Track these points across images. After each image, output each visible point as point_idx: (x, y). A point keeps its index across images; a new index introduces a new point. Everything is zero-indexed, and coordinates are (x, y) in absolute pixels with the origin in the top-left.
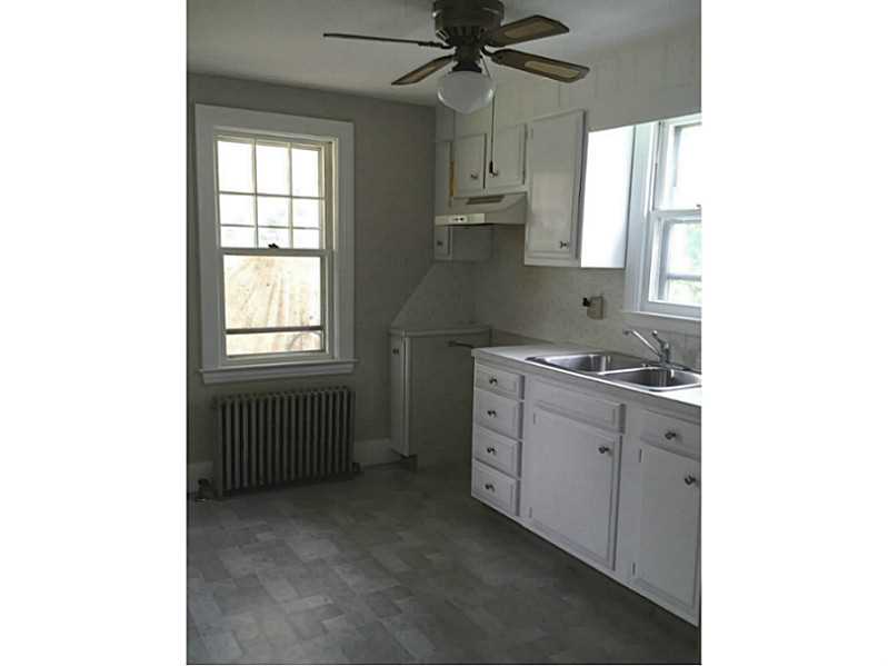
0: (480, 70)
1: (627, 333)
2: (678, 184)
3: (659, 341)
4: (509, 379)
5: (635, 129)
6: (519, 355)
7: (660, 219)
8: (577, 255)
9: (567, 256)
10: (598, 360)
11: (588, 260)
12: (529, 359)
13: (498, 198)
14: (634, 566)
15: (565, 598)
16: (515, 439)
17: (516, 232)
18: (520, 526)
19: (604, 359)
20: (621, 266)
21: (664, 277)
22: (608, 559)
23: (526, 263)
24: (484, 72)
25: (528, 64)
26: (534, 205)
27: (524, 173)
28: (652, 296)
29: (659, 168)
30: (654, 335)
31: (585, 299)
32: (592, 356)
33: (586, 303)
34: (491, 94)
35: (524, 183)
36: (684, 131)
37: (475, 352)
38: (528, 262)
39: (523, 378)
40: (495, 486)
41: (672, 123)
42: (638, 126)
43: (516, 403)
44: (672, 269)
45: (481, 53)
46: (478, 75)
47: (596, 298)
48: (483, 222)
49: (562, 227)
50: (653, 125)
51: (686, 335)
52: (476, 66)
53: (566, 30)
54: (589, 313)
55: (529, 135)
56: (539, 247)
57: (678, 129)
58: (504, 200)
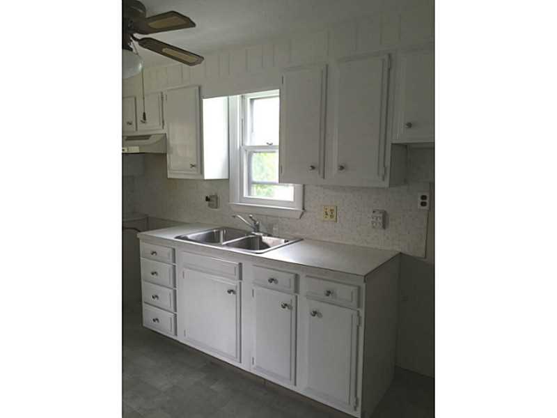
0: (131, 50)
1: (234, 217)
2: (254, 130)
3: (253, 220)
4: (165, 252)
5: (228, 99)
6: (170, 236)
7: (246, 151)
8: (202, 172)
9: (195, 173)
10: (218, 233)
11: (209, 175)
12: (177, 238)
13: (147, 137)
14: (253, 359)
15: (212, 387)
16: (171, 289)
17: (161, 157)
18: (178, 342)
19: (222, 232)
20: (226, 177)
21: (251, 183)
22: (237, 357)
23: (169, 177)
24: (134, 51)
25: (164, 50)
26: (171, 142)
27: (163, 122)
28: (245, 194)
29: (244, 121)
30: (251, 217)
31: (207, 197)
32: (215, 231)
33: (207, 199)
34: (140, 67)
35: (163, 128)
36: (255, 101)
37: (139, 235)
38: (169, 176)
39: (174, 250)
40: (160, 320)
41: (249, 96)
42: (230, 97)
43: (170, 266)
44: (255, 179)
45: (131, 38)
46: (131, 52)
47: (214, 196)
48: (138, 151)
49: (191, 155)
50: (238, 96)
51: (267, 216)
52: (129, 46)
53: (193, 25)
54: (209, 205)
55: (164, 99)
56: (177, 167)
57: (252, 100)
58: (151, 138)
